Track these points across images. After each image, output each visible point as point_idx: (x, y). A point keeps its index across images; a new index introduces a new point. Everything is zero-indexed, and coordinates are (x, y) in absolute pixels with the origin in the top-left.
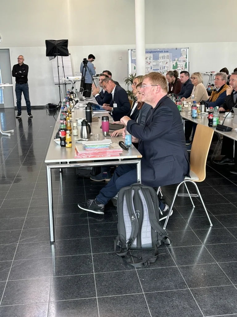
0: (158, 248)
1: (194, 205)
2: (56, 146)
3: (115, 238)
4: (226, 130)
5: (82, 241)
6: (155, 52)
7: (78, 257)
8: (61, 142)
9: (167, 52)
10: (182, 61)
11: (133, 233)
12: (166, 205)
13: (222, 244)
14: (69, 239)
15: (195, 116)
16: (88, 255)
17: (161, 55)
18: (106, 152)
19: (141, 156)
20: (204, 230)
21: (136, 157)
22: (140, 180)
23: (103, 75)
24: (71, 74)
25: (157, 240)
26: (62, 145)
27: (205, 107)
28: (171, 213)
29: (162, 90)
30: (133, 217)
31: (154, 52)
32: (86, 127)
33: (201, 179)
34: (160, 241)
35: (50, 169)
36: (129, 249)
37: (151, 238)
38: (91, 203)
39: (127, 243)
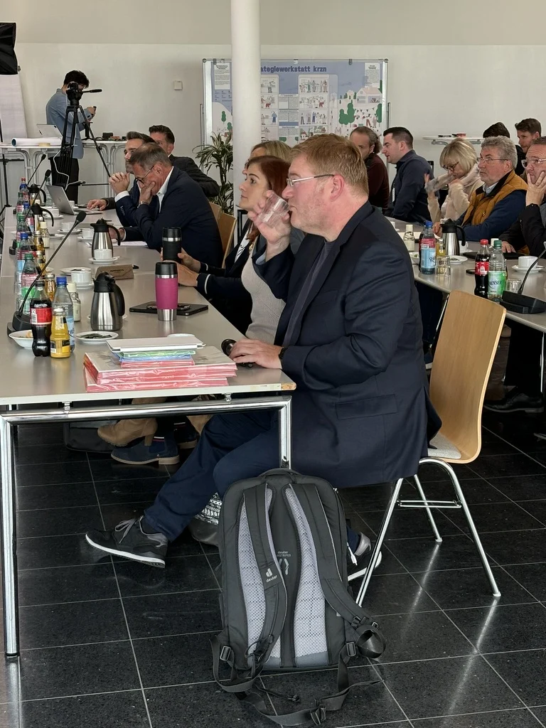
0: (346, 665)
1: (440, 536)
2: (17, 352)
3: (213, 638)
4: (530, 308)
5: (105, 650)
6: (286, 69)
7: (101, 701)
8: (35, 342)
9: (323, 70)
10: (367, 100)
11: (270, 620)
12: (362, 535)
13: (535, 652)
14: (63, 644)
15: (430, 265)
16: (131, 693)
17: (303, 79)
18: (186, 372)
19: (293, 386)
20: (477, 610)
21: (277, 387)
22: (289, 459)
23: (135, 138)
24: (21, 128)
25: (342, 641)
26: (40, 350)
27: (458, 239)
28: (377, 559)
29: (348, 188)
30: (269, 573)
31: (282, 70)
32: (110, 295)
33: (468, 455)
34: (351, 646)
35: (8, 424)
36: (256, 674)
37: (324, 636)
38: (128, 529)
39: (251, 651)
